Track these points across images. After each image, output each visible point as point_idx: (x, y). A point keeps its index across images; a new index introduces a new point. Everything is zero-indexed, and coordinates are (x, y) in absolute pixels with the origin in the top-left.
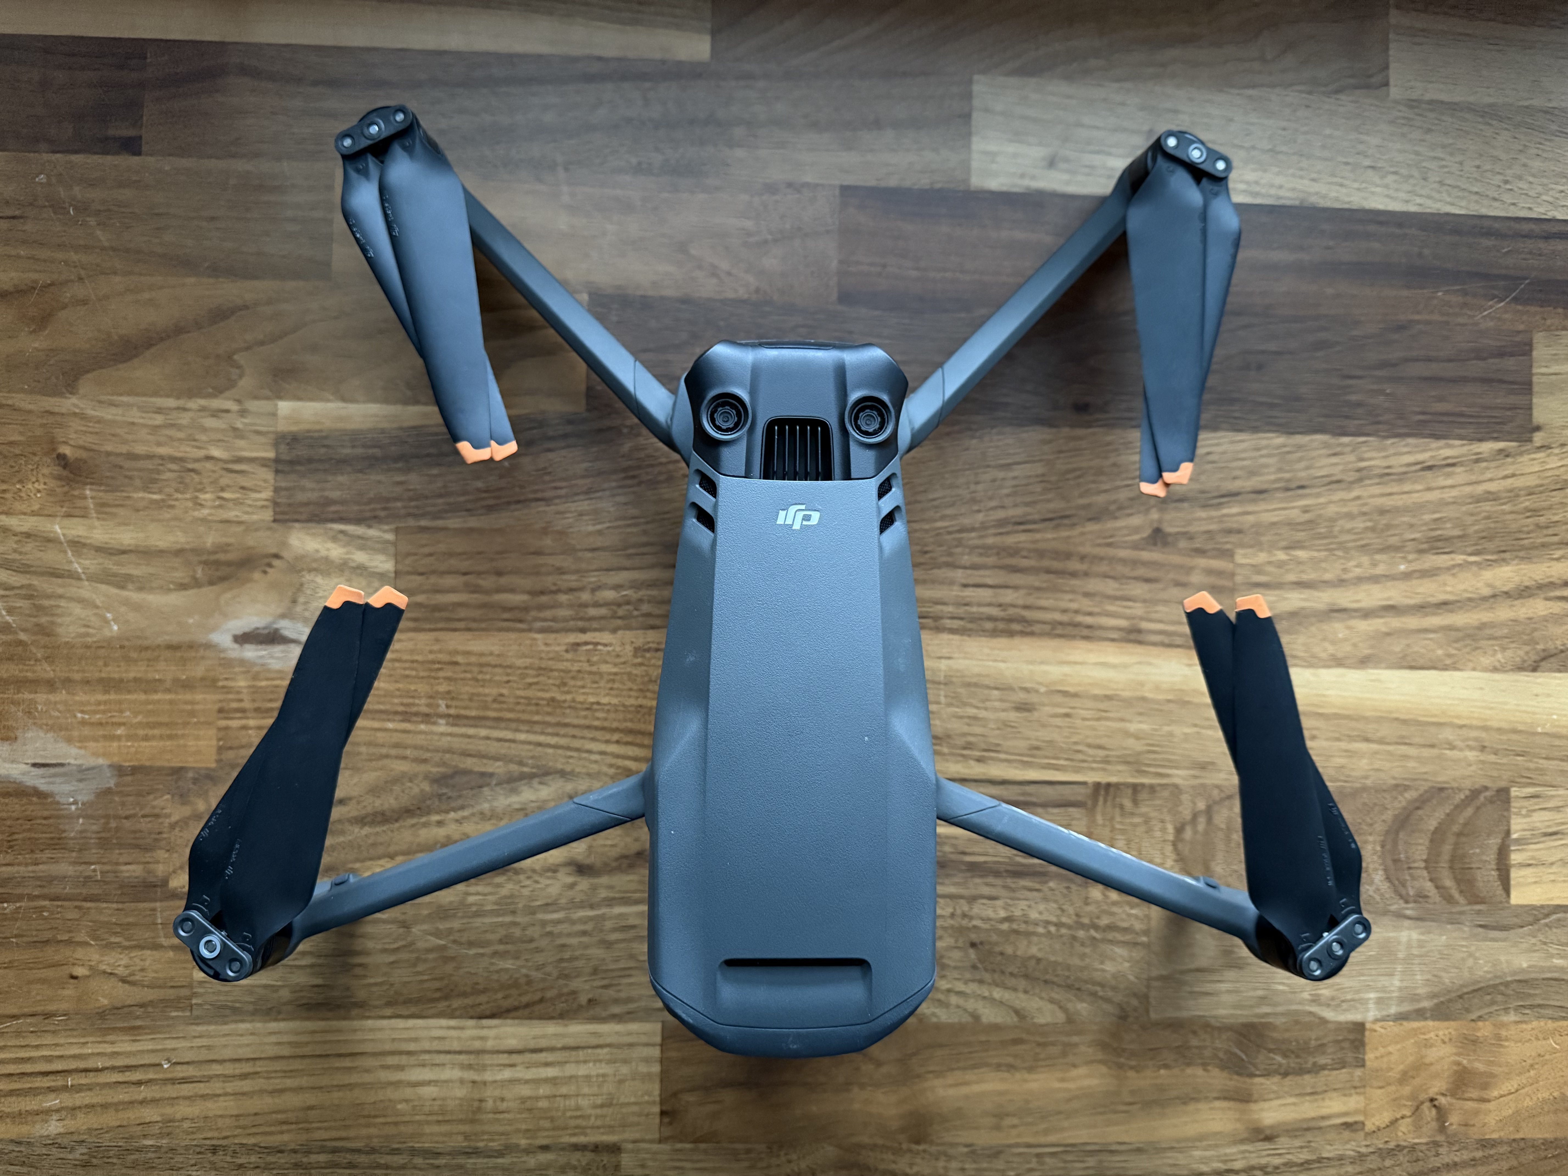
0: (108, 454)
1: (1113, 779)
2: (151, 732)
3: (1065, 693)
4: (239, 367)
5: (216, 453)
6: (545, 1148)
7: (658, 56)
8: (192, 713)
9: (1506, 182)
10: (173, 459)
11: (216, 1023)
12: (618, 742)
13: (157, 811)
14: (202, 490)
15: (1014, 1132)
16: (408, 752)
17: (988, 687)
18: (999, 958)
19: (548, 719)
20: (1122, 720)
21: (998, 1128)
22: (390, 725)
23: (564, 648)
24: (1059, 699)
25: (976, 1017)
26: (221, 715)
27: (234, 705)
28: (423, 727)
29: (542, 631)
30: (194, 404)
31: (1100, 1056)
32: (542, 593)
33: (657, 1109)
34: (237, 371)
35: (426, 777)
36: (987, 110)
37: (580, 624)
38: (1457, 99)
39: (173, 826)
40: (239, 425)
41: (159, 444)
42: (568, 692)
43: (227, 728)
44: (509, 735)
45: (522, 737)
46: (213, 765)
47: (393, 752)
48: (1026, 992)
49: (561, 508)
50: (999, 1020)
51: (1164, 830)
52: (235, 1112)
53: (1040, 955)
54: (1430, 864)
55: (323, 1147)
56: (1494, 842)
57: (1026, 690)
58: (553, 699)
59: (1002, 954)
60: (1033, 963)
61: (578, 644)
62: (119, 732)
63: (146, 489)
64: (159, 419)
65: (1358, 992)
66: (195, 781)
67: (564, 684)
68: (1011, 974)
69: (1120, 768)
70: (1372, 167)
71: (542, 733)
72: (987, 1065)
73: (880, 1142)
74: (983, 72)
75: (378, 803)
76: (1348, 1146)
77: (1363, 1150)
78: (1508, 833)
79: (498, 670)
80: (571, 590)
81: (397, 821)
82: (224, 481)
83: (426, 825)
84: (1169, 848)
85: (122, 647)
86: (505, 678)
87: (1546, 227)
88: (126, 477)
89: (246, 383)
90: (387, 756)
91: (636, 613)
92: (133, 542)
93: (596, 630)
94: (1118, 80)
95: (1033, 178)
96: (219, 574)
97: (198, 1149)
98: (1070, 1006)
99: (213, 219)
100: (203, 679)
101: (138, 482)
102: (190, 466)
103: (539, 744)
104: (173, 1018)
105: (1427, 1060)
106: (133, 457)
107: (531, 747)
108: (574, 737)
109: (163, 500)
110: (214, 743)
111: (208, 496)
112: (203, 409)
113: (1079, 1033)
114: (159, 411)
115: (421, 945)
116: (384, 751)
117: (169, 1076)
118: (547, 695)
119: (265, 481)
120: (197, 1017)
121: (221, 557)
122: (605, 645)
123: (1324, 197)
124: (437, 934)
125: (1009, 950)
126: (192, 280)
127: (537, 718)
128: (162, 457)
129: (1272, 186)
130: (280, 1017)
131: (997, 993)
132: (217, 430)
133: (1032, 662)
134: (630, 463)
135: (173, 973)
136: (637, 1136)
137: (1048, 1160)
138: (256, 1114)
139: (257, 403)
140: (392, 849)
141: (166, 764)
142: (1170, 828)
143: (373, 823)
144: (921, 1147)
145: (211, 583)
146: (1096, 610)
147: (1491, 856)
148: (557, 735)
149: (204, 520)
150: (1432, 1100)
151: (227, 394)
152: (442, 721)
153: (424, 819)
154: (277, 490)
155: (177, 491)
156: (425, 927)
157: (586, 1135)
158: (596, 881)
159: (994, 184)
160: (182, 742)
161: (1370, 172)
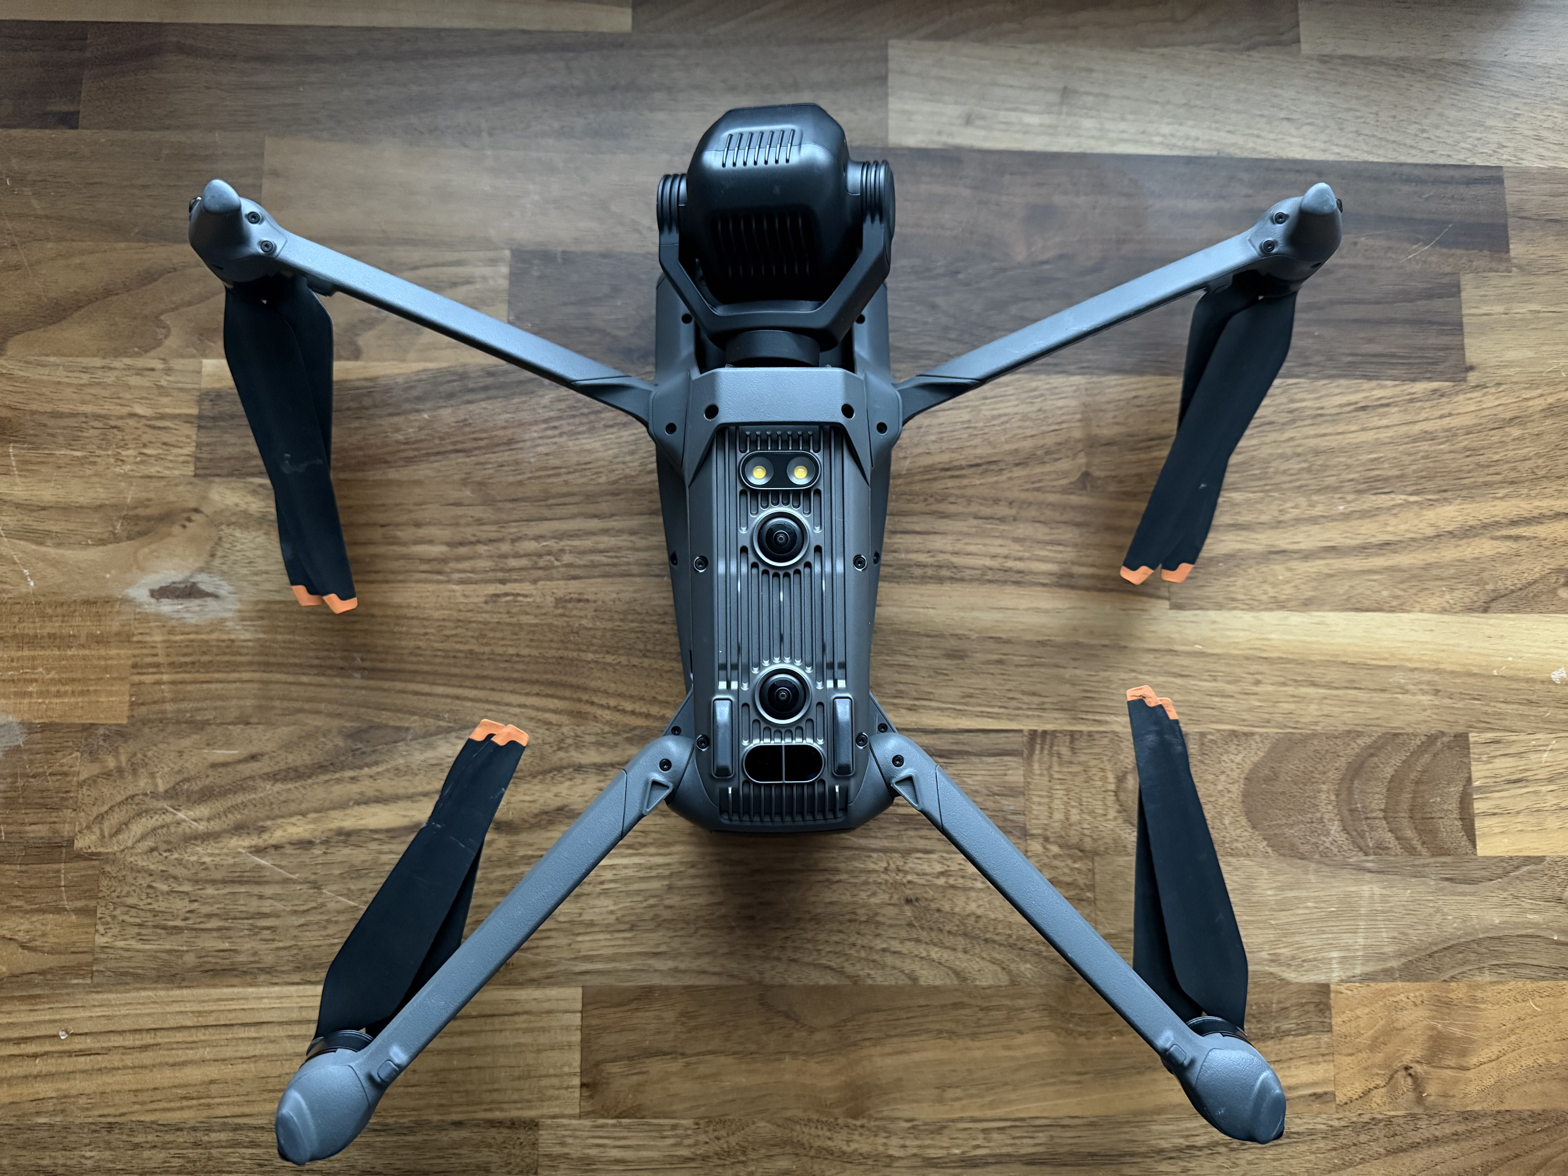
0: (33, 413)
1: (1049, 727)
2: (63, 689)
3: (998, 640)
4: (165, 327)
5: (139, 410)
6: (458, 1124)
7: (581, 28)
8: (106, 669)
9: (1423, 131)
10: (97, 417)
11: (117, 992)
12: (538, 694)
13: (66, 769)
14: (125, 447)
15: (957, 1105)
16: (322, 706)
17: (918, 634)
18: (937, 915)
19: (467, 671)
20: (1057, 666)
21: (940, 1100)
22: (305, 679)
23: (483, 599)
24: (992, 645)
25: (915, 980)
26: (135, 670)
27: (149, 660)
28: (338, 680)
29: (461, 582)
30: (121, 363)
31: (1047, 1022)
32: (461, 544)
33: (577, 1081)
34: (164, 331)
35: (340, 732)
36: (903, 72)
37: (500, 575)
38: (1369, 52)
39: (81, 785)
40: (163, 383)
41: (83, 403)
42: (487, 644)
43: (141, 683)
44: (425, 688)
45: (440, 690)
46: (125, 721)
47: (307, 706)
48: (965, 952)
49: (482, 459)
50: (938, 982)
51: (1104, 779)
52: (134, 1087)
53: (979, 912)
54: (1388, 814)
55: (224, 1124)
56: (1455, 790)
57: (958, 637)
58: (471, 652)
59: (939, 910)
60: (972, 920)
61: (498, 596)
62: (31, 689)
63: (69, 446)
64: (85, 378)
65: (1320, 950)
66: (106, 737)
67: (484, 636)
68: (949, 932)
69: (1057, 715)
70: (1288, 119)
71: (460, 686)
72: (928, 1031)
73: (815, 1116)
74: (899, 37)
75: (291, 757)
76: (1319, 1120)
77: (1336, 1123)
78: (1469, 780)
79: (415, 622)
80: (491, 541)
81: (309, 777)
82: (145, 438)
83: (339, 781)
84: (1111, 798)
85: (38, 603)
86: (423, 631)
87: (1466, 172)
88: (50, 435)
89: (173, 342)
90: (302, 711)
91: (557, 563)
92: (53, 499)
93: (516, 581)
94: (1031, 42)
95: (951, 135)
96: (137, 529)
97: (93, 1127)
98: (1013, 966)
99: (145, 187)
100: (118, 634)
101: (61, 440)
102: (113, 423)
103: (457, 698)
104: (73, 986)
105: (1399, 1025)
106: (56, 415)
107: (449, 701)
108: (493, 689)
109: (85, 457)
110: (127, 698)
111: (129, 452)
112: (129, 368)
113: (1024, 996)
114: (85, 370)
115: (332, 906)
116: (298, 705)
117: (66, 1048)
118: (466, 647)
119: (188, 437)
120: (98, 985)
121: (141, 511)
122: (525, 596)
123: (1241, 148)
124: (349, 895)
125: (947, 907)
126: (123, 245)
127: (454, 670)
128: (86, 415)
129: (1188, 138)
130: (184, 984)
131: (935, 953)
132: (142, 387)
133: (962, 609)
134: (552, 414)
135: (75, 938)
136: (557, 1111)
137: (995, 1136)
138: (155, 1089)
139: (181, 361)
140: (304, 806)
141: (77, 721)
142: (1111, 778)
143: (285, 780)
144: (858, 1123)
145: (130, 538)
146: (1027, 555)
147: (1453, 805)
148: (476, 688)
149: (125, 476)
150: (1407, 1068)
151: (153, 353)
152: (358, 675)
153: (337, 775)
154: (199, 445)
155: (99, 448)
156: (335, 887)
157: (502, 1110)
158: (515, 838)
159: (911, 141)
160: (94, 698)
161: (1285, 123)
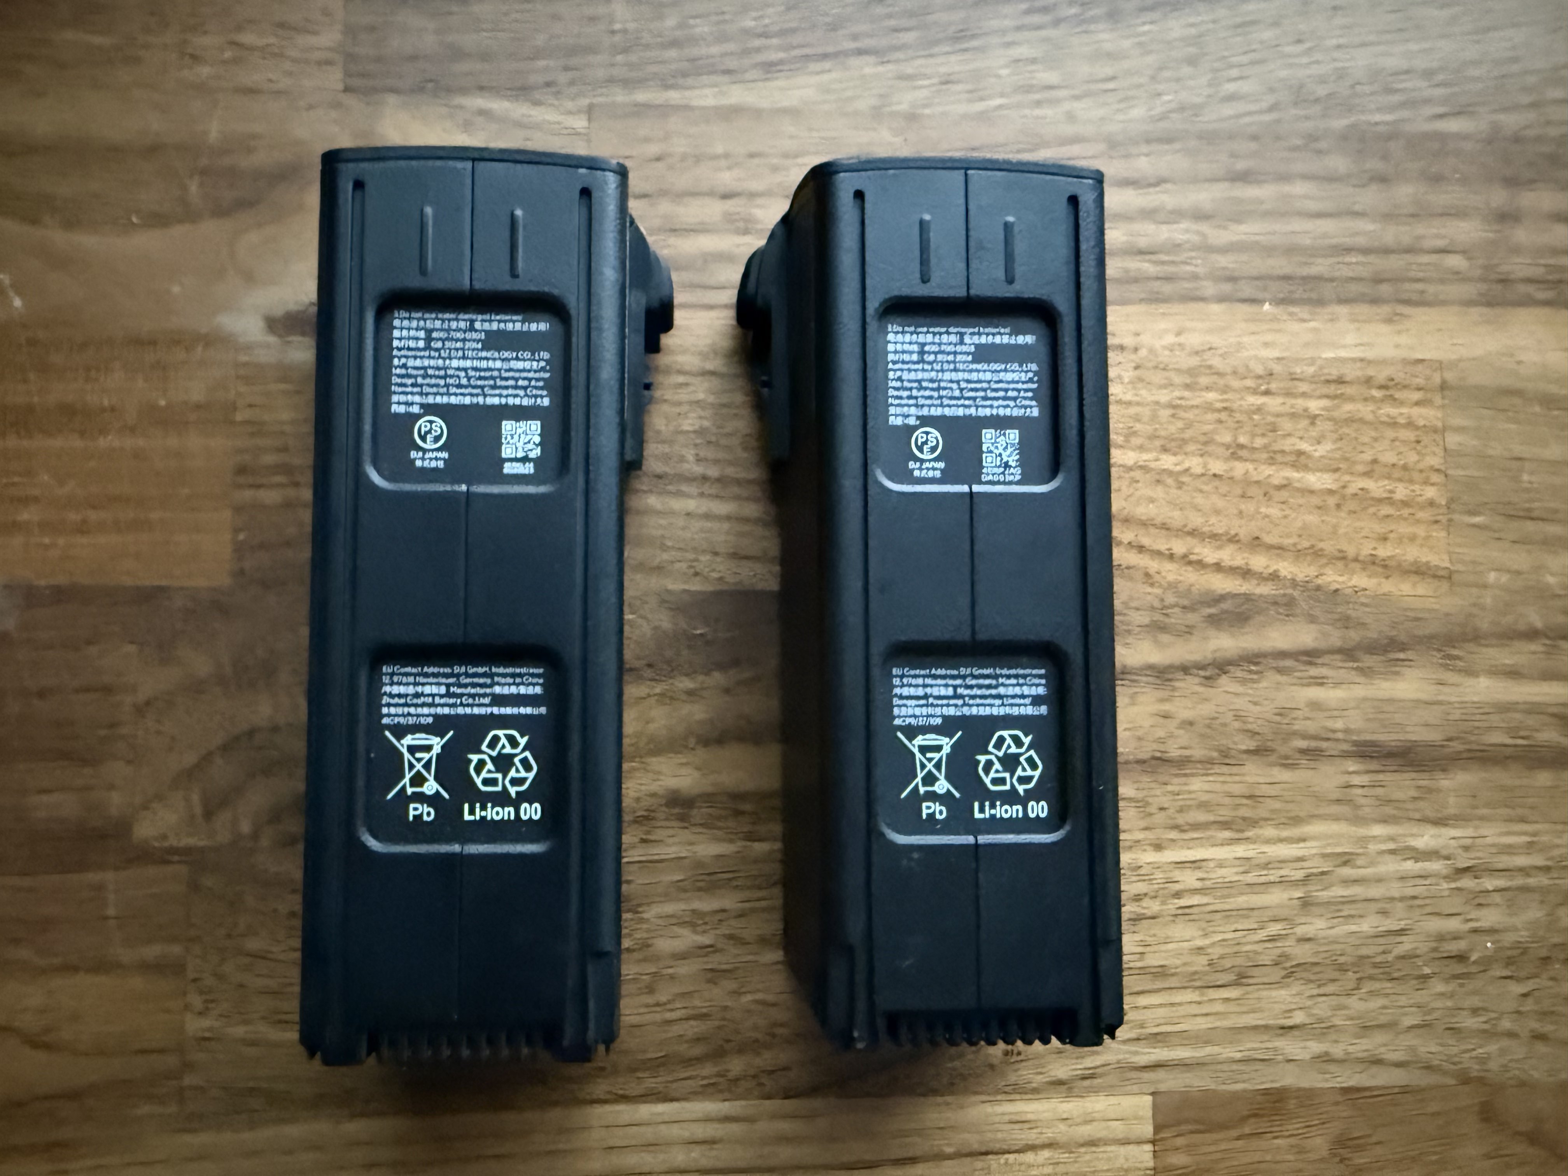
2: (93, 516)
8: (180, 478)
11: (234, 1127)
13: (107, 679)
26: (241, 480)
39: (140, 710)
46: (226, 583)
49: (908, 68)
63: (81, 24)
66: (188, 615)
96: (232, 195)
100: (202, 407)
101: (63, 11)
104: (140, 1119)
109: (115, 48)
110: (228, 537)
120: (194, 1116)
121: (240, 160)
135: (141, 1023)
141: (127, 582)
145: (218, 212)
160: (159, 536)
